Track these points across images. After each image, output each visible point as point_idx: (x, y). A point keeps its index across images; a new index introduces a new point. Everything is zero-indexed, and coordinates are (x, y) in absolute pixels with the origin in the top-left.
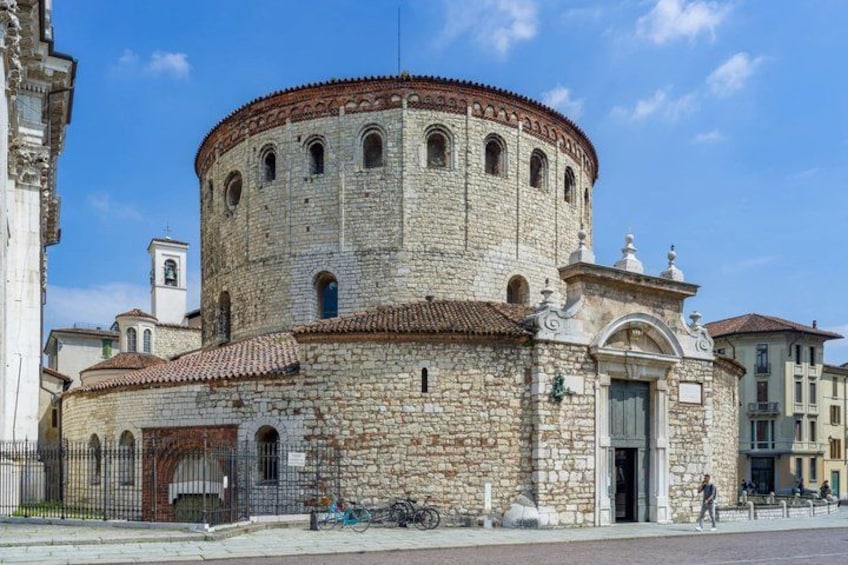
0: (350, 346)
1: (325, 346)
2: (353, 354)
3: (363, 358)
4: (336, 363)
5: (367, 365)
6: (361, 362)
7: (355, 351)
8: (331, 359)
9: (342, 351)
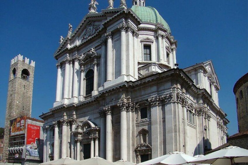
0: (238, 140)
1: (233, 140)
2: (239, 141)
3: (241, 142)
4: (236, 144)
5: (242, 143)
6: (241, 143)
7: (240, 140)
8: (235, 143)
9: (237, 141)
